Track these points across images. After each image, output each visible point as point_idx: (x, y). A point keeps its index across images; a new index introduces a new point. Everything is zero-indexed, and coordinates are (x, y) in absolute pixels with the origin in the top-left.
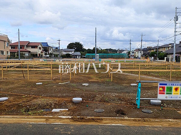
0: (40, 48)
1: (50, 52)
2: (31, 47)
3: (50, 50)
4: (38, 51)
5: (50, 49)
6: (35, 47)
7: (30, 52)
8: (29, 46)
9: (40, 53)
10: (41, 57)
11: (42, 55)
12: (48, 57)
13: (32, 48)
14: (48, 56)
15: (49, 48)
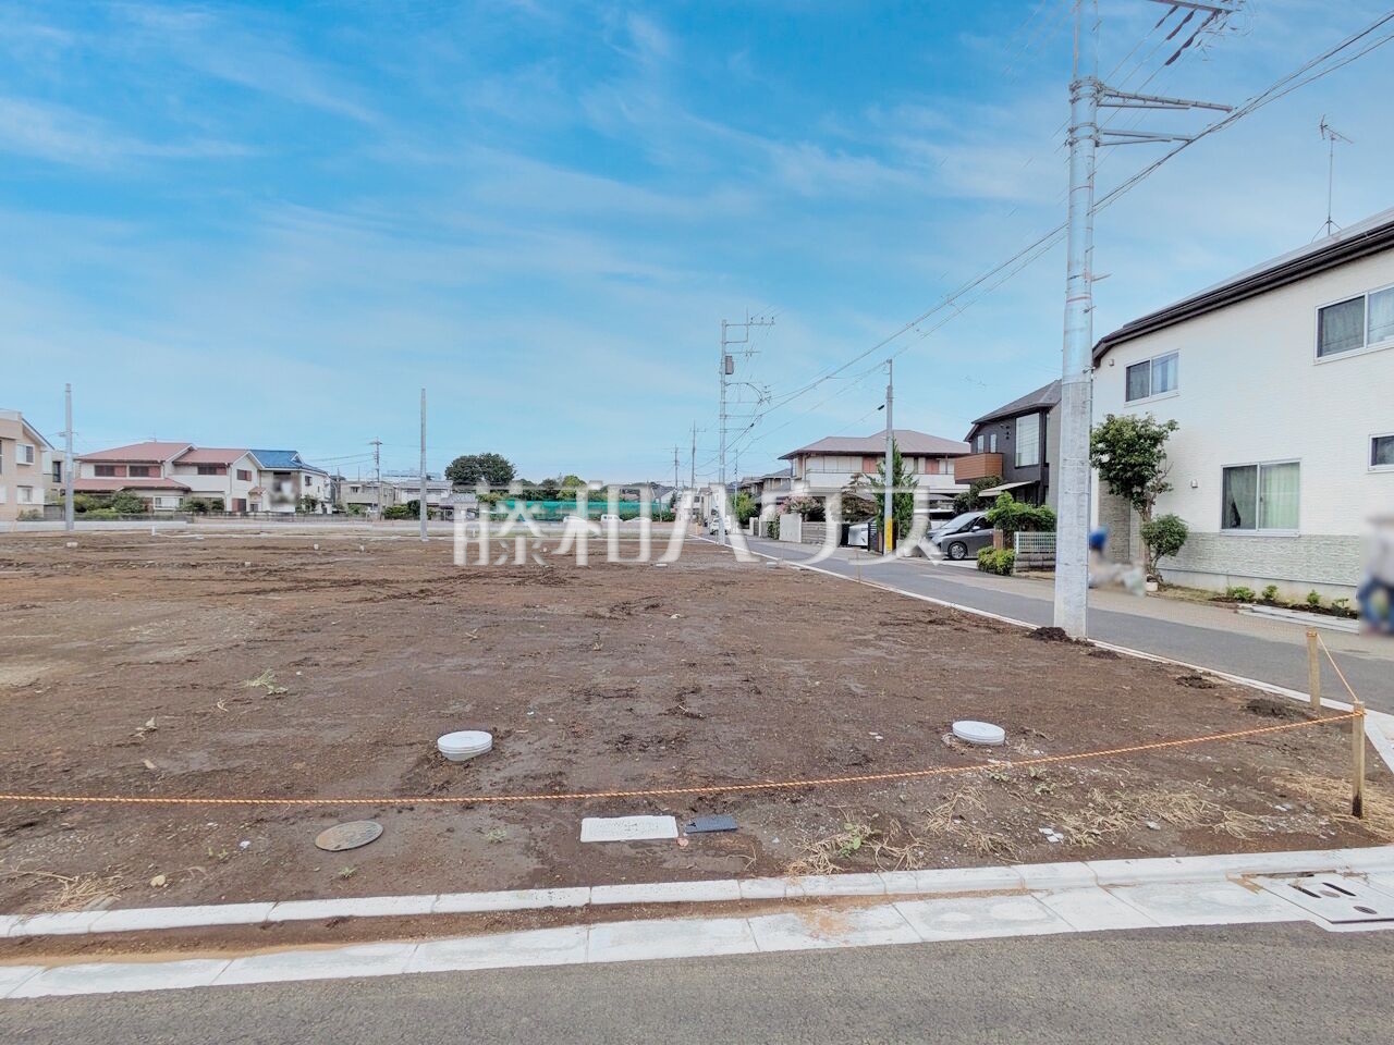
0: (244, 475)
1: (305, 491)
2: (196, 470)
3: (308, 484)
4: (227, 488)
5: (308, 479)
6: (218, 471)
7: (187, 491)
8: (187, 465)
9: (243, 496)
10: (245, 514)
11: (253, 507)
12: (287, 514)
13: (199, 473)
14: (290, 508)
15: (303, 476)
